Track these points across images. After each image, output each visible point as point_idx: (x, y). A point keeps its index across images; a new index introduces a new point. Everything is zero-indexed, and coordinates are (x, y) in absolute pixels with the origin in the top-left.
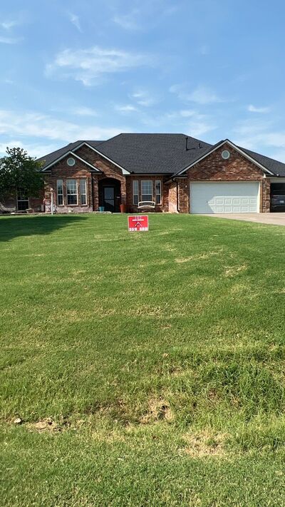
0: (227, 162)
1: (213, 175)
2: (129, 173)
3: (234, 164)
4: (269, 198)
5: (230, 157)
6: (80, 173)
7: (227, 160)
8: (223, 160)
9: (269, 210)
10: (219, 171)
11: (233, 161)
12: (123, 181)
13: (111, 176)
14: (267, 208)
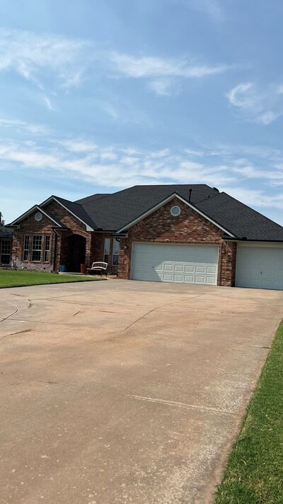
0: (177, 221)
1: (159, 235)
2: (93, 230)
3: (186, 222)
4: (231, 268)
5: (181, 214)
6: (46, 229)
7: (178, 217)
8: (173, 218)
9: (229, 283)
10: (167, 231)
11: (185, 219)
12: (89, 238)
13: (77, 233)
14: (228, 280)
